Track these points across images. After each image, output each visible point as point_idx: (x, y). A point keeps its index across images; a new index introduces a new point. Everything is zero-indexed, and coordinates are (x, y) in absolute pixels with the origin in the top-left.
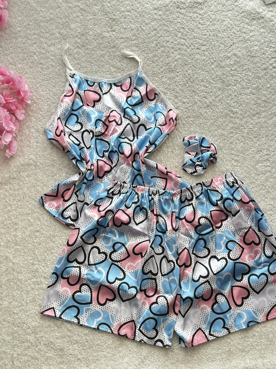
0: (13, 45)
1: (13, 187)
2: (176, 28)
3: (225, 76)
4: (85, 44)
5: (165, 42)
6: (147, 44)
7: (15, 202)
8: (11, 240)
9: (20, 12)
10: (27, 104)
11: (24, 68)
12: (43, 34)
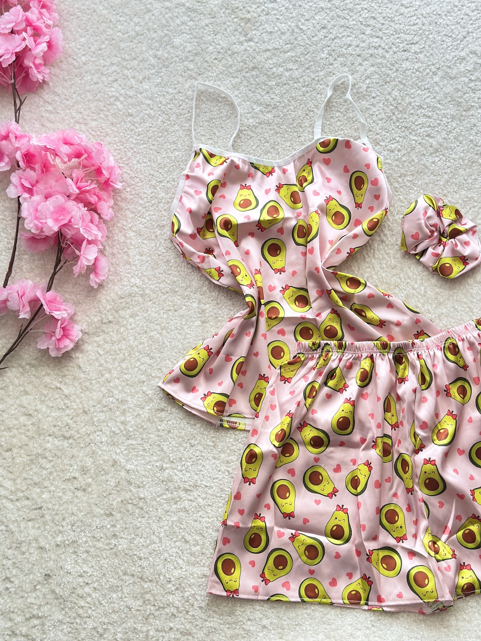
0: (78, 89)
1: (109, 338)
2: (361, 20)
3: (460, 94)
4: (204, 71)
5: (345, 47)
6: (313, 55)
7: (117, 364)
8: (118, 432)
9: (81, 29)
10: (115, 190)
11: (101, 127)
12: (126, 62)
